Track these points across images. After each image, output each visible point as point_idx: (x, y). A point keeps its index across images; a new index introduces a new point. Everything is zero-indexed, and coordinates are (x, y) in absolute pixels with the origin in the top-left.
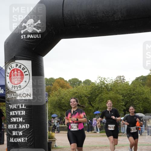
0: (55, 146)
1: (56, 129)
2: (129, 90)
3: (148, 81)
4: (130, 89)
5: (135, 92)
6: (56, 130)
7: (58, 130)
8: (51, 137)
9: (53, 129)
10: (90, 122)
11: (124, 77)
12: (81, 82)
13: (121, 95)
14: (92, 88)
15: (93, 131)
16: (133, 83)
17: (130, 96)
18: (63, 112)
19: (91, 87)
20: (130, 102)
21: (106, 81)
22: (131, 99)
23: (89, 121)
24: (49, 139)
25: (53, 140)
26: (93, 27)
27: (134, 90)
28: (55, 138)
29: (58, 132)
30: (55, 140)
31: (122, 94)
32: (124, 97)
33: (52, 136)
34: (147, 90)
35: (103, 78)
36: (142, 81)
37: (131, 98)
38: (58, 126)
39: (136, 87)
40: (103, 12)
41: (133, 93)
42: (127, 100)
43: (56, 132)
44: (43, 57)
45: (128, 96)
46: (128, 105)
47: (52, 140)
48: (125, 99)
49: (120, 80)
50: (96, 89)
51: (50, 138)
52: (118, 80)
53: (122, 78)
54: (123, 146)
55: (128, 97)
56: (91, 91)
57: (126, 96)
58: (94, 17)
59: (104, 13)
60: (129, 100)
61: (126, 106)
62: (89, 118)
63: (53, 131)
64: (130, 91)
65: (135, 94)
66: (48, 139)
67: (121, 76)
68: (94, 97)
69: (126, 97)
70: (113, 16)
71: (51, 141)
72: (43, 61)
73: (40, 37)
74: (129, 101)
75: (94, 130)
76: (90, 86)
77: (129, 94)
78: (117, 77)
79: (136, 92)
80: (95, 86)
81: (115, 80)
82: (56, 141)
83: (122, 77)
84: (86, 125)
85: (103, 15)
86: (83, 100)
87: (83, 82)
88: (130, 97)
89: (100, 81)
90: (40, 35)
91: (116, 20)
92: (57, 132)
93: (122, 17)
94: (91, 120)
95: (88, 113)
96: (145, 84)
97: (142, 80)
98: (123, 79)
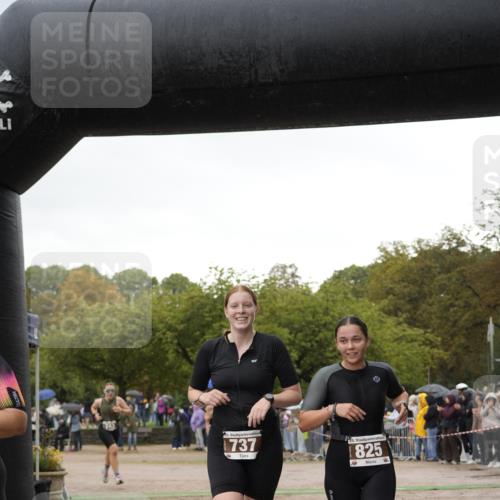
0: (62, 496)
1: (68, 437)
2: (311, 312)
3: (373, 282)
4: (314, 307)
5: (328, 319)
6: (68, 441)
7: (74, 443)
8: (49, 466)
9: (57, 439)
10: (182, 416)
11: (296, 269)
12: (154, 281)
13: (284, 327)
14: (190, 303)
15: (192, 446)
16: (324, 288)
17: (314, 331)
18: (94, 382)
19: (188, 300)
20: (314, 351)
21: (238, 281)
22: (317, 342)
23: (182, 411)
24: (41, 470)
25: (56, 476)
26: (188, 102)
27: (326, 312)
28: (63, 470)
29: (76, 450)
30: (62, 477)
31: (289, 325)
32: (296, 334)
33: (51, 462)
34: (369, 313)
35: (225, 271)
36: (352, 282)
37: (317, 339)
38: (74, 429)
39: (333, 301)
40: (221, 53)
41: (323, 322)
42: (303, 344)
43: (67, 447)
44: (20, 194)
45: (309, 332)
46: (307, 360)
47: (52, 476)
48: (297, 342)
49: (280, 280)
50: (203, 306)
51: (47, 466)
52: (275, 279)
53: (289, 271)
54: (289, 495)
55: (306, 335)
56: (186, 311)
57: (301, 331)
58: (191, 67)
59: (224, 57)
60: (309, 345)
61: (302, 362)
62: (180, 403)
63: (59, 444)
64: (314, 314)
65: (331, 323)
66: (37, 474)
67: (288, 264)
68: (198, 333)
69: (300, 335)
70: (253, 69)
71: (49, 479)
72: (20, 208)
73: (10, 127)
74: (312, 346)
75: (195, 443)
76: (185, 296)
77: (309, 323)
78: (273, 269)
79: (333, 317)
80: (202, 297)
81: (267, 277)
82: (66, 478)
83: (291, 266)
84: (170, 424)
85: (221, 62)
86: (161, 339)
87: (163, 282)
88: (314, 333)
89: (216, 282)
90: (9, 120)
91: (261, 80)
92: (73, 447)
93: (282, 71)
94: (186, 410)
95: (177, 386)
96: (362, 292)
97: (353, 278)
98: (293, 275)
